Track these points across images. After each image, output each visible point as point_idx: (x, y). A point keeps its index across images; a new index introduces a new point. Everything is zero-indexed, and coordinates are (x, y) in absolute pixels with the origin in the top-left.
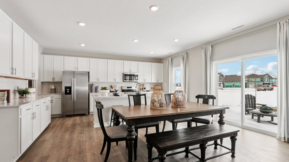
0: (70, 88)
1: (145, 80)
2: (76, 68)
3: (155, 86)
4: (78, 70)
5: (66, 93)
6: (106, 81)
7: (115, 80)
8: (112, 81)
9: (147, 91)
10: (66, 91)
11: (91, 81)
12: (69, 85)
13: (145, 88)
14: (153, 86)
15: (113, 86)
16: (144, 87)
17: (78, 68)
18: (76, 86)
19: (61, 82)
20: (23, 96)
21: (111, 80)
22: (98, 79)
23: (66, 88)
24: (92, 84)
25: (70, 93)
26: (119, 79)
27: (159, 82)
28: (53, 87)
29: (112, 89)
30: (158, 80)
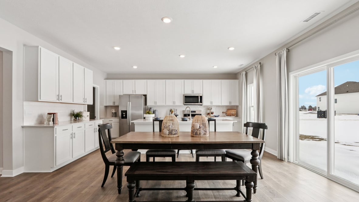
0: (126, 112)
1: (211, 103)
2: (134, 92)
3: (228, 110)
4: (135, 93)
5: (123, 117)
6: (164, 104)
7: (174, 102)
8: (171, 104)
9: (215, 116)
10: (122, 115)
11: (148, 104)
12: (124, 109)
13: (212, 113)
14: (225, 110)
15: (173, 110)
16: (212, 111)
17: (135, 91)
18: (131, 110)
19: (119, 106)
20: (76, 118)
21: (169, 103)
22: (155, 103)
23: (122, 112)
24: (151, 108)
25: (126, 117)
26: (180, 101)
27: (233, 104)
28: (114, 111)
29: (172, 113)
30: (230, 103)
